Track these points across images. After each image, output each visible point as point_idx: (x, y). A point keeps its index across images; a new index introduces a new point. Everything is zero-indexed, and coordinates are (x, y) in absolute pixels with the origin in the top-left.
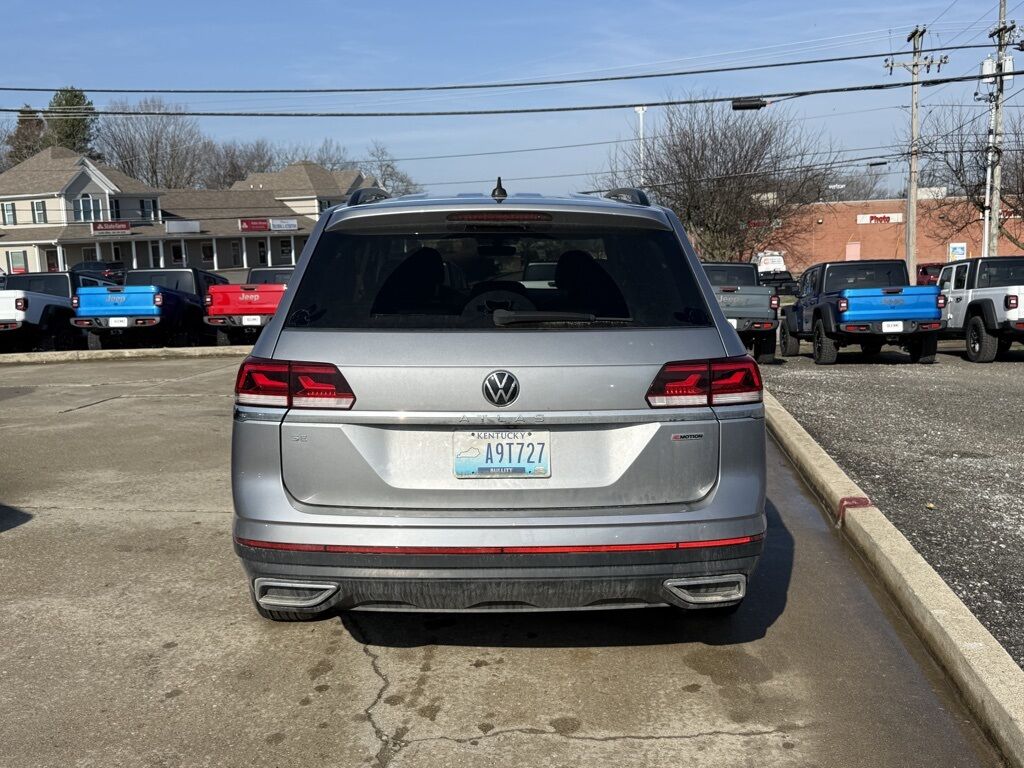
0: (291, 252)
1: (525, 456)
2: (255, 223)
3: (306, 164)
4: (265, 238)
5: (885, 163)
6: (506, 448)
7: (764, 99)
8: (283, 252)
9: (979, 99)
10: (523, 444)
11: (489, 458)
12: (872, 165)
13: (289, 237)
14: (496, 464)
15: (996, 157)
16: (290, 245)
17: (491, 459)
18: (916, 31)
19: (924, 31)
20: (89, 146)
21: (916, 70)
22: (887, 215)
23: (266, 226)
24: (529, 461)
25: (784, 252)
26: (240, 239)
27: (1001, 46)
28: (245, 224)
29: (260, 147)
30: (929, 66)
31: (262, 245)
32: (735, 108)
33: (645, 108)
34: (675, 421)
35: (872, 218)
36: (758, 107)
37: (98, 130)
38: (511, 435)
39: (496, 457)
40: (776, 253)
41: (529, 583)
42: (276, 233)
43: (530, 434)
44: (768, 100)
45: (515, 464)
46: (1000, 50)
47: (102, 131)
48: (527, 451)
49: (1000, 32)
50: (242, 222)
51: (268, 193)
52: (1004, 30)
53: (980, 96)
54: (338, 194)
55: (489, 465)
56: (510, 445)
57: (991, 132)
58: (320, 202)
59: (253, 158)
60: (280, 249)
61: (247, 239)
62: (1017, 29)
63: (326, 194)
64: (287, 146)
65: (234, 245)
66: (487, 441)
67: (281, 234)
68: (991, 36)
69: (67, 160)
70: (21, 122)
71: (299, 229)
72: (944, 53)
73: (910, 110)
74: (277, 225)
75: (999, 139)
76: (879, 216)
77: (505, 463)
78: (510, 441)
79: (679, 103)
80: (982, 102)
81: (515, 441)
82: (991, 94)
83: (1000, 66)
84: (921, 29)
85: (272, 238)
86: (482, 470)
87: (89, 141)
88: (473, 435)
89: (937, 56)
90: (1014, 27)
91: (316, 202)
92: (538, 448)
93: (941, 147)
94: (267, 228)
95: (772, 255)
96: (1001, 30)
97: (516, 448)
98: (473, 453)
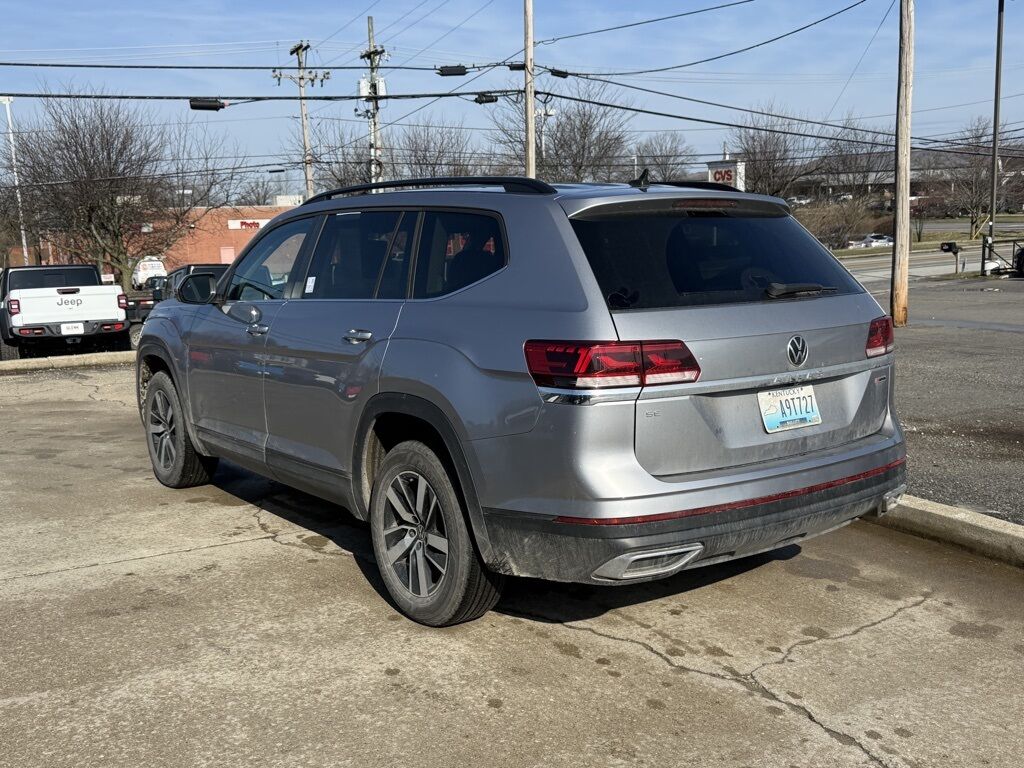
1: (804, 410)
5: (283, 171)
6: (791, 401)
7: (222, 101)
9: (359, 115)
10: (800, 398)
11: (784, 413)
12: (270, 172)
14: (789, 417)
15: (378, 169)
18: (301, 46)
19: (308, 46)
21: (302, 83)
22: (256, 221)
24: (807, 413)
25: (163, 257)
27: (372, 69)
30: (313, 81)
32: (193, 107)
33: (11, 98)
35: (243, 224)
36: (216, 108)
38: (792, 391)
39: (787, 411)
40: (154, 258)
43: (802, 389)
44: (226, 102)
45: (800, 416)
46: (373, 71)
48: (803, 403)
49: (369, 56)
52: (376, 53)
53: (359, 112)
55: (785, 419)
56: (793, 399)
57: (371, 146)
62: (385, 54)
66: (779, 399)
68: (362, 57)
72: (326, 71)
73: (300, 120)
75: (379, 152)
76: (249, 221)
77: (794, 416)
78: (792, 397)
79: (59, 96)
80: (362, 117)
81: (795, 396)
82: (368, 111)
83: (374, 86)
84: (305, 45)
86: (783, 423)
88: (769, 393)
89: (320, 73)
90: (383, 51)
92: (809, 399)
93: (326, 158)
95: (150, 260)
96: (373, 53)
97: (797, 402)
98: (773, 410)
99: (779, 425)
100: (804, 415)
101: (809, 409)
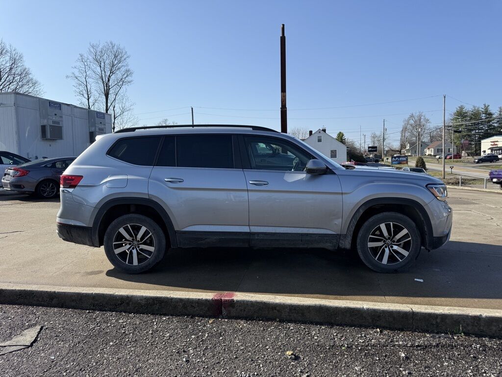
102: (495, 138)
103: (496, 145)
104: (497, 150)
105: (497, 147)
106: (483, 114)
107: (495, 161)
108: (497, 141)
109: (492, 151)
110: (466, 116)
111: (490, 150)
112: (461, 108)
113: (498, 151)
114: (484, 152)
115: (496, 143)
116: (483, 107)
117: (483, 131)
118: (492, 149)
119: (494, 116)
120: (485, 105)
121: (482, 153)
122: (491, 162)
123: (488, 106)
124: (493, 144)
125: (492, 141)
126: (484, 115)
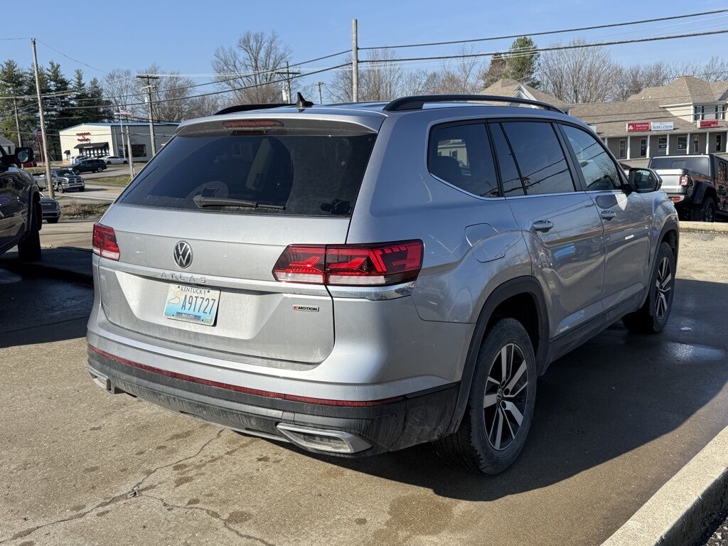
0: (666, 147)
1: (202, 309)
2: (639, 126)
3: (689, 79)
4: (646, 137)
6: (194, 299)
8: (660, 147)
10: (203, 298)
11: (184, 306)
13: (666, 135)
14: (186, 311)
16: (666, 142)
17: (185, 306)
20: (533, 76)
23: (648, 127)
24: (204, 312)
26: (626, 138)
28: (631, 126)
29: (659, 67)
31: (644, 142)
34: (294, 293)
37: (539, 65)
38: (199, 291)
39: (188, 306)
41: (190, 403)
42: (655, 133)
43: (209, 292)
45: (196, 313)
47: (542, 65)
48: (205, 303)
50: (629, 125)
51: (654, 103)
54: (711, 101)
55: (183, 311)
58: (696, 108)
59: (650, 77)
60: (658, 144)
61: (632, 138)
63: (702, 100)
64: (679, 67)
65: (622, 142)
66: (185, 293)
67: (659, 133)
69: (509, 87)
70: (493, 62)
71: (674, 129)
74: (657, 127)
77: (191, 311)
78: (197, 295)
81: (200, 295)
85: (652, 137)
86: (179, 314)
87: (532, 73)
88: (179, 287)
91: (692, 107)
92: (211, 302)
94: (648, 129)
97: (199, 301)
98: (176, 301)
99: (175, 313)
100: (201, 314)
101: (208, 310)
102: (83, 128)
103: (87, 140)
104: (89, 149)
105: (90, 144)
106: (51, 80)
107: (100, 169)
108: (88, 134)
109: (81, 151)
110: (20, 84)
111: (78, 150)
112: (10, 65)
113: (96, 152)
114: (68, 153)
115: (87, 137)
116: (50, 68)
117: (53, 113)
118: (81, 148)
119: (70, 86)
120: (52, 64)
121: (64, 156)
122: (94, 172)
123: (58, 66)
124: (81, 138)
125: (79, 132)
126: (52, 83)
